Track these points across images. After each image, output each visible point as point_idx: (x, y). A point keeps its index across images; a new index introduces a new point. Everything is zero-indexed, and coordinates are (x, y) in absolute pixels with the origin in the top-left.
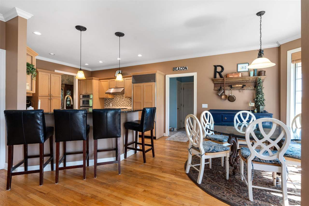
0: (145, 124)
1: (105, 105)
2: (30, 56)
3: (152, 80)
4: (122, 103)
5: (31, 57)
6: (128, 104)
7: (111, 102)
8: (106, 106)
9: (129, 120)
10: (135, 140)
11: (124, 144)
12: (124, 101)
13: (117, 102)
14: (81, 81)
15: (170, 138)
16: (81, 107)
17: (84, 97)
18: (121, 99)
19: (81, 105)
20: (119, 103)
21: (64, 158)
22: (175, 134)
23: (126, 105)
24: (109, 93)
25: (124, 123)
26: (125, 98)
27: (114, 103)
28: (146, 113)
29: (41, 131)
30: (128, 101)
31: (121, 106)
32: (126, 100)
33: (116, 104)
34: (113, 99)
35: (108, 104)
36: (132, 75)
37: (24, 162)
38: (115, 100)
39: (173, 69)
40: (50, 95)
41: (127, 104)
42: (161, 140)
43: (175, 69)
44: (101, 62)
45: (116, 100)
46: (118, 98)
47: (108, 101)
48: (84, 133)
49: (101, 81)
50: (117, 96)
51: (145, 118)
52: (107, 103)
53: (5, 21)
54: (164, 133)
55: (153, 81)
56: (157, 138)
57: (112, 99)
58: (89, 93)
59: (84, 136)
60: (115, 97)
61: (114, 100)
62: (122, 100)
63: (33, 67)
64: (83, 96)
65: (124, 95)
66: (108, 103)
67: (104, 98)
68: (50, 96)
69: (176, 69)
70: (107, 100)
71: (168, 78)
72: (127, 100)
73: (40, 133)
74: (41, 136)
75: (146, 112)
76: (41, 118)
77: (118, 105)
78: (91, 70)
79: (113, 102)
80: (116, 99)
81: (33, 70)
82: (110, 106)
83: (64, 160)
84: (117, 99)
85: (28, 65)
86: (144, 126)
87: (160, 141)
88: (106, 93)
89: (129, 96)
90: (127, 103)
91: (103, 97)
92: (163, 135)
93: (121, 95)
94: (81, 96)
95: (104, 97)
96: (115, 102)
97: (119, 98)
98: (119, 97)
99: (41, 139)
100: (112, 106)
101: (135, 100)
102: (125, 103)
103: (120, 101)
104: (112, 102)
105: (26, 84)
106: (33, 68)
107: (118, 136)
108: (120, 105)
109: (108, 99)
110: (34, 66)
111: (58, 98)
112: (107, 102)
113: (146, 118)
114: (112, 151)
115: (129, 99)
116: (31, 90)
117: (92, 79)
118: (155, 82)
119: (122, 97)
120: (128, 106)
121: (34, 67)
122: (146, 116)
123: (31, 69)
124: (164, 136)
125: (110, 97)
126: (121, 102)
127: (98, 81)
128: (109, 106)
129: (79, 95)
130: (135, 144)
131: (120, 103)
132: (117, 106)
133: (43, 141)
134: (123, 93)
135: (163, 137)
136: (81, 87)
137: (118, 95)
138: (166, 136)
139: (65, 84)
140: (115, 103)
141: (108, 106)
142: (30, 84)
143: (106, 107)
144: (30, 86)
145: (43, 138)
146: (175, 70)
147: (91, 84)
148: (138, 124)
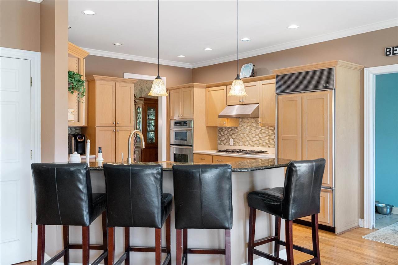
0: (294, 200)
1: (219, 142)
2: (76, 57)
3: (324, 85)
4: (255, 139)
5: (77, 60)
6: (269, 141)
7: (231, 136)
8: (222, 143)
9: (259, 187)
10: (274, 234)
11: (248, 241)
12: (260, 135)
13: (245, 135)
14: (172, 92)
15: (376, 233)
16: (171, 145)
17: (178, 124)
18: (253, 129)
19: (173, 141)
20: (248, 139)
21: (125, 256)
22: (391, 225)
23: (264, 144)
24: (228, 117)
25: (247, 193)
26: (263, 128)
27: (238, 137)
28: (297, 174)
29: (85, 204)
30: (270, 134)
31: (254, 146)
32: (263, 131)
33: (243, 140)
34: (237, 128)
35: (226, 141)
36: (275, 74)
37: (64, 254)
38: (240, 132)
39: (387, 52)
40: (114, 123)
41: (267, 141)
42: (348, 238)
43: (391, 51)
44: (208, 49)
45: (242, 131)
46: (247, 127)
47: (225, 133)
48: (158, 213)
49: (211, 89)
50: (244, 123)
51: (293, 186)
52: (224, 138)
53: (39, 2)
54: (360, 220)
55: (326, 88)
56: (338, 231)
57: (233, 129)
58: (186, 116)
59: (158, 218)
60: (240, 124)
61: (237, 131)
62: (255, 131)
63: (80, 77)
64: (176, 123)
65: (260, 120)
66: (226, 137)
67: (217, 127)
68: (114, 125)
69: (393, 50)
70: (224, 131)
71: (371, 75)
72: (267, 132)
73: (83, 207)
74: (85, 213)
75: (296, 171)
76: (83, 180)
77: (248, 143)
78: (191, 66)
79: (235, 135)
80: (242, 128)
81: (80, 83)
82: (229, 145)
83: (126, 259)
84: (244, 128)
85: (71, 75)
86: (291, 205)
87: (347, 240)
88: (220, 117)
89: (269, 122)
90: (267, 138)
91: (214, 125)
92: (356, 225)
93: (253, 120)
94: (172, 123)
95: (218, 125)
96: (240, 135)
97: (249, 128)
98: (249, 124)
99: (85, 218)
100: (234, 144)
101: (282, 134)
102: (263, 139)
103: (250, 134)
104: (233, 136)
105: (68, 111)
106: (79, 81)
107: (227, 225)
108: (250, 142)
109: (225, 128)
110: (82, 75)
111: (129, 129)
112: (223, 134)
113: (296, 186)
114: (218, 256)
115: (271, 130)
116: (78, 122)
117: (193, 87)
118: (331, 88)
119: (255, 125)
120: (269, 147)
121: (82, 77)
122: (297, 180)
123: (75, 83)
124: (359, 227)
125: (228, 124)
126: (254, 135)
127: (204, 90)
128: (227, 143)
129: (169, 119)
130: (274, 242)
131: (250, 139)
132: (245, 146)
133: (87, 222)
134: (256, 115)
135: (357, 231)
136: (171, 105)
137: (248, 121)
138: (366, 226)
139: (145, 99)
140: (241, 139)
141: (225, 145)
142: (77, 110)
143: (221, 146)
144: (77, 113)
145: (88, 216)
146: (391, 55)
147: (190, 96)
148: (277, 199)
